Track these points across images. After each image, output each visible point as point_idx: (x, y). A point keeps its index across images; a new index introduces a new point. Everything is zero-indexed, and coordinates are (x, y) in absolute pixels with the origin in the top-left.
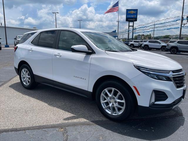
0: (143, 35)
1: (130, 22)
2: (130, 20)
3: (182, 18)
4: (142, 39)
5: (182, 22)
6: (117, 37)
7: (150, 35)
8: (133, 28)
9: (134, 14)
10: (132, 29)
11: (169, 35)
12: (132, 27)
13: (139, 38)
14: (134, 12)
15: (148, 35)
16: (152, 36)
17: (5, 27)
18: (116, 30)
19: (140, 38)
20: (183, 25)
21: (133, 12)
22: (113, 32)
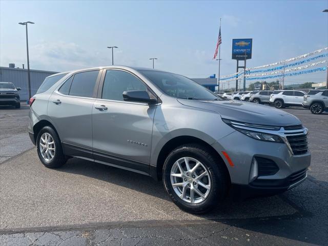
0: (265, 83)
2: (239, 56)
4: (263, 89)
6: (217, 85)
7: (278, 82)
8: (245, 71)
9: (246, 47)
10: (243, 72)
12: (243, 69)
13: (257, 87)
14: (247, 44)
15: (273, 83)
16: (281, 83)
17: (29, 71)
18: (215, 75)
19: (259, 88)
21: (243, 43)
22: (211, 77)
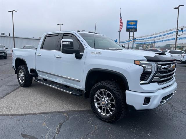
1: (130, 33)
3: (178, 29)
4: (144, 47)
5: (177, 33)
9: (134, 25)
11: (171, 44)
12: (132, 37)
17: (14, 37)
19: (142, 47)
20: (178, 36)
21: (133, 23)
